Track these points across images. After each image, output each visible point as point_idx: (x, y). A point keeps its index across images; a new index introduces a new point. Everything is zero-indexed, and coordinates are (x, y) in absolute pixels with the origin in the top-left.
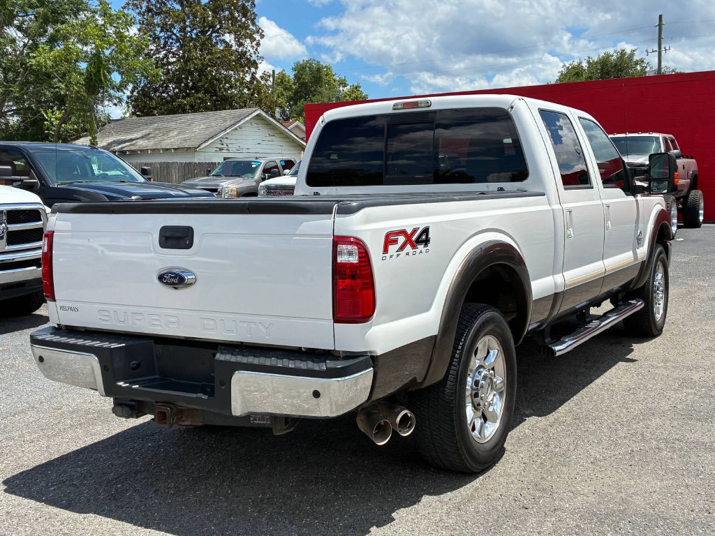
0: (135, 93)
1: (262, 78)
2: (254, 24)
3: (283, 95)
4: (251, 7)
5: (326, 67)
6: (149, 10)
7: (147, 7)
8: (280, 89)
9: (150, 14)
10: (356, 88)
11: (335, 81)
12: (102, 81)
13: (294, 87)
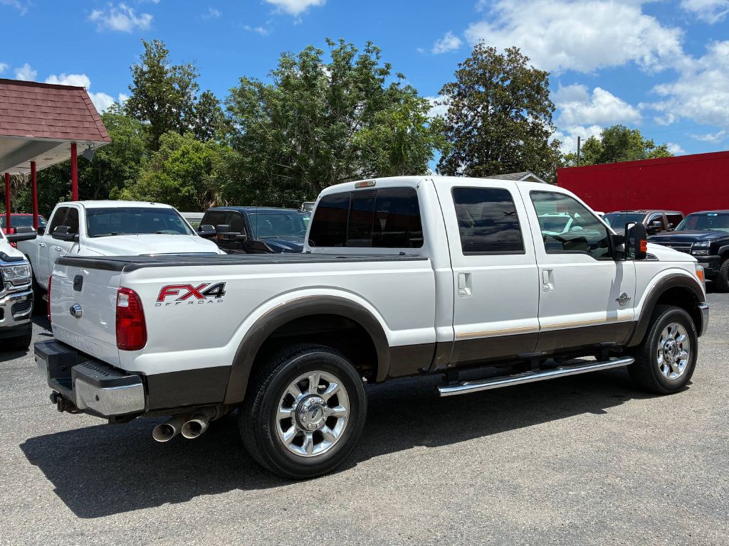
0: (444, 163)
1: (552, 145)
2: (547, 99)
3: (591, 157)
4: (545, 86)
5: (634, 131)
6: (459, 94)
7: (459, 92)
8: (590, 152)
9: (461, 97)
10: (662, 149)
11: (642, 143)
12: (402, 154)
13: (602, 150)
